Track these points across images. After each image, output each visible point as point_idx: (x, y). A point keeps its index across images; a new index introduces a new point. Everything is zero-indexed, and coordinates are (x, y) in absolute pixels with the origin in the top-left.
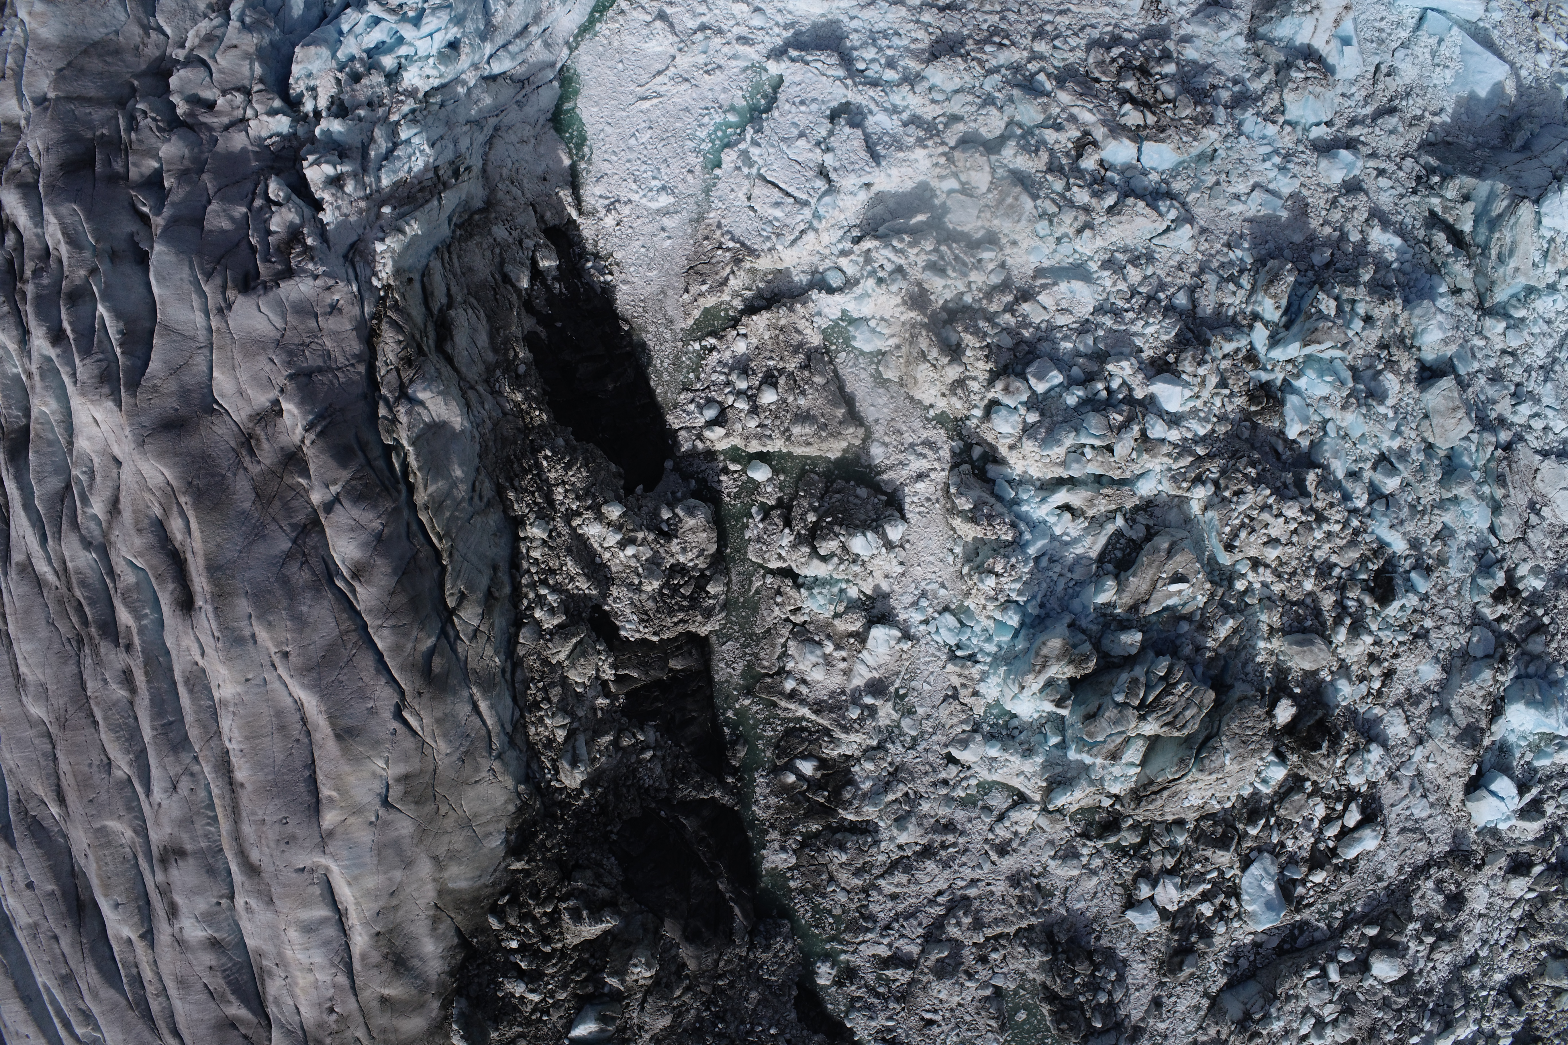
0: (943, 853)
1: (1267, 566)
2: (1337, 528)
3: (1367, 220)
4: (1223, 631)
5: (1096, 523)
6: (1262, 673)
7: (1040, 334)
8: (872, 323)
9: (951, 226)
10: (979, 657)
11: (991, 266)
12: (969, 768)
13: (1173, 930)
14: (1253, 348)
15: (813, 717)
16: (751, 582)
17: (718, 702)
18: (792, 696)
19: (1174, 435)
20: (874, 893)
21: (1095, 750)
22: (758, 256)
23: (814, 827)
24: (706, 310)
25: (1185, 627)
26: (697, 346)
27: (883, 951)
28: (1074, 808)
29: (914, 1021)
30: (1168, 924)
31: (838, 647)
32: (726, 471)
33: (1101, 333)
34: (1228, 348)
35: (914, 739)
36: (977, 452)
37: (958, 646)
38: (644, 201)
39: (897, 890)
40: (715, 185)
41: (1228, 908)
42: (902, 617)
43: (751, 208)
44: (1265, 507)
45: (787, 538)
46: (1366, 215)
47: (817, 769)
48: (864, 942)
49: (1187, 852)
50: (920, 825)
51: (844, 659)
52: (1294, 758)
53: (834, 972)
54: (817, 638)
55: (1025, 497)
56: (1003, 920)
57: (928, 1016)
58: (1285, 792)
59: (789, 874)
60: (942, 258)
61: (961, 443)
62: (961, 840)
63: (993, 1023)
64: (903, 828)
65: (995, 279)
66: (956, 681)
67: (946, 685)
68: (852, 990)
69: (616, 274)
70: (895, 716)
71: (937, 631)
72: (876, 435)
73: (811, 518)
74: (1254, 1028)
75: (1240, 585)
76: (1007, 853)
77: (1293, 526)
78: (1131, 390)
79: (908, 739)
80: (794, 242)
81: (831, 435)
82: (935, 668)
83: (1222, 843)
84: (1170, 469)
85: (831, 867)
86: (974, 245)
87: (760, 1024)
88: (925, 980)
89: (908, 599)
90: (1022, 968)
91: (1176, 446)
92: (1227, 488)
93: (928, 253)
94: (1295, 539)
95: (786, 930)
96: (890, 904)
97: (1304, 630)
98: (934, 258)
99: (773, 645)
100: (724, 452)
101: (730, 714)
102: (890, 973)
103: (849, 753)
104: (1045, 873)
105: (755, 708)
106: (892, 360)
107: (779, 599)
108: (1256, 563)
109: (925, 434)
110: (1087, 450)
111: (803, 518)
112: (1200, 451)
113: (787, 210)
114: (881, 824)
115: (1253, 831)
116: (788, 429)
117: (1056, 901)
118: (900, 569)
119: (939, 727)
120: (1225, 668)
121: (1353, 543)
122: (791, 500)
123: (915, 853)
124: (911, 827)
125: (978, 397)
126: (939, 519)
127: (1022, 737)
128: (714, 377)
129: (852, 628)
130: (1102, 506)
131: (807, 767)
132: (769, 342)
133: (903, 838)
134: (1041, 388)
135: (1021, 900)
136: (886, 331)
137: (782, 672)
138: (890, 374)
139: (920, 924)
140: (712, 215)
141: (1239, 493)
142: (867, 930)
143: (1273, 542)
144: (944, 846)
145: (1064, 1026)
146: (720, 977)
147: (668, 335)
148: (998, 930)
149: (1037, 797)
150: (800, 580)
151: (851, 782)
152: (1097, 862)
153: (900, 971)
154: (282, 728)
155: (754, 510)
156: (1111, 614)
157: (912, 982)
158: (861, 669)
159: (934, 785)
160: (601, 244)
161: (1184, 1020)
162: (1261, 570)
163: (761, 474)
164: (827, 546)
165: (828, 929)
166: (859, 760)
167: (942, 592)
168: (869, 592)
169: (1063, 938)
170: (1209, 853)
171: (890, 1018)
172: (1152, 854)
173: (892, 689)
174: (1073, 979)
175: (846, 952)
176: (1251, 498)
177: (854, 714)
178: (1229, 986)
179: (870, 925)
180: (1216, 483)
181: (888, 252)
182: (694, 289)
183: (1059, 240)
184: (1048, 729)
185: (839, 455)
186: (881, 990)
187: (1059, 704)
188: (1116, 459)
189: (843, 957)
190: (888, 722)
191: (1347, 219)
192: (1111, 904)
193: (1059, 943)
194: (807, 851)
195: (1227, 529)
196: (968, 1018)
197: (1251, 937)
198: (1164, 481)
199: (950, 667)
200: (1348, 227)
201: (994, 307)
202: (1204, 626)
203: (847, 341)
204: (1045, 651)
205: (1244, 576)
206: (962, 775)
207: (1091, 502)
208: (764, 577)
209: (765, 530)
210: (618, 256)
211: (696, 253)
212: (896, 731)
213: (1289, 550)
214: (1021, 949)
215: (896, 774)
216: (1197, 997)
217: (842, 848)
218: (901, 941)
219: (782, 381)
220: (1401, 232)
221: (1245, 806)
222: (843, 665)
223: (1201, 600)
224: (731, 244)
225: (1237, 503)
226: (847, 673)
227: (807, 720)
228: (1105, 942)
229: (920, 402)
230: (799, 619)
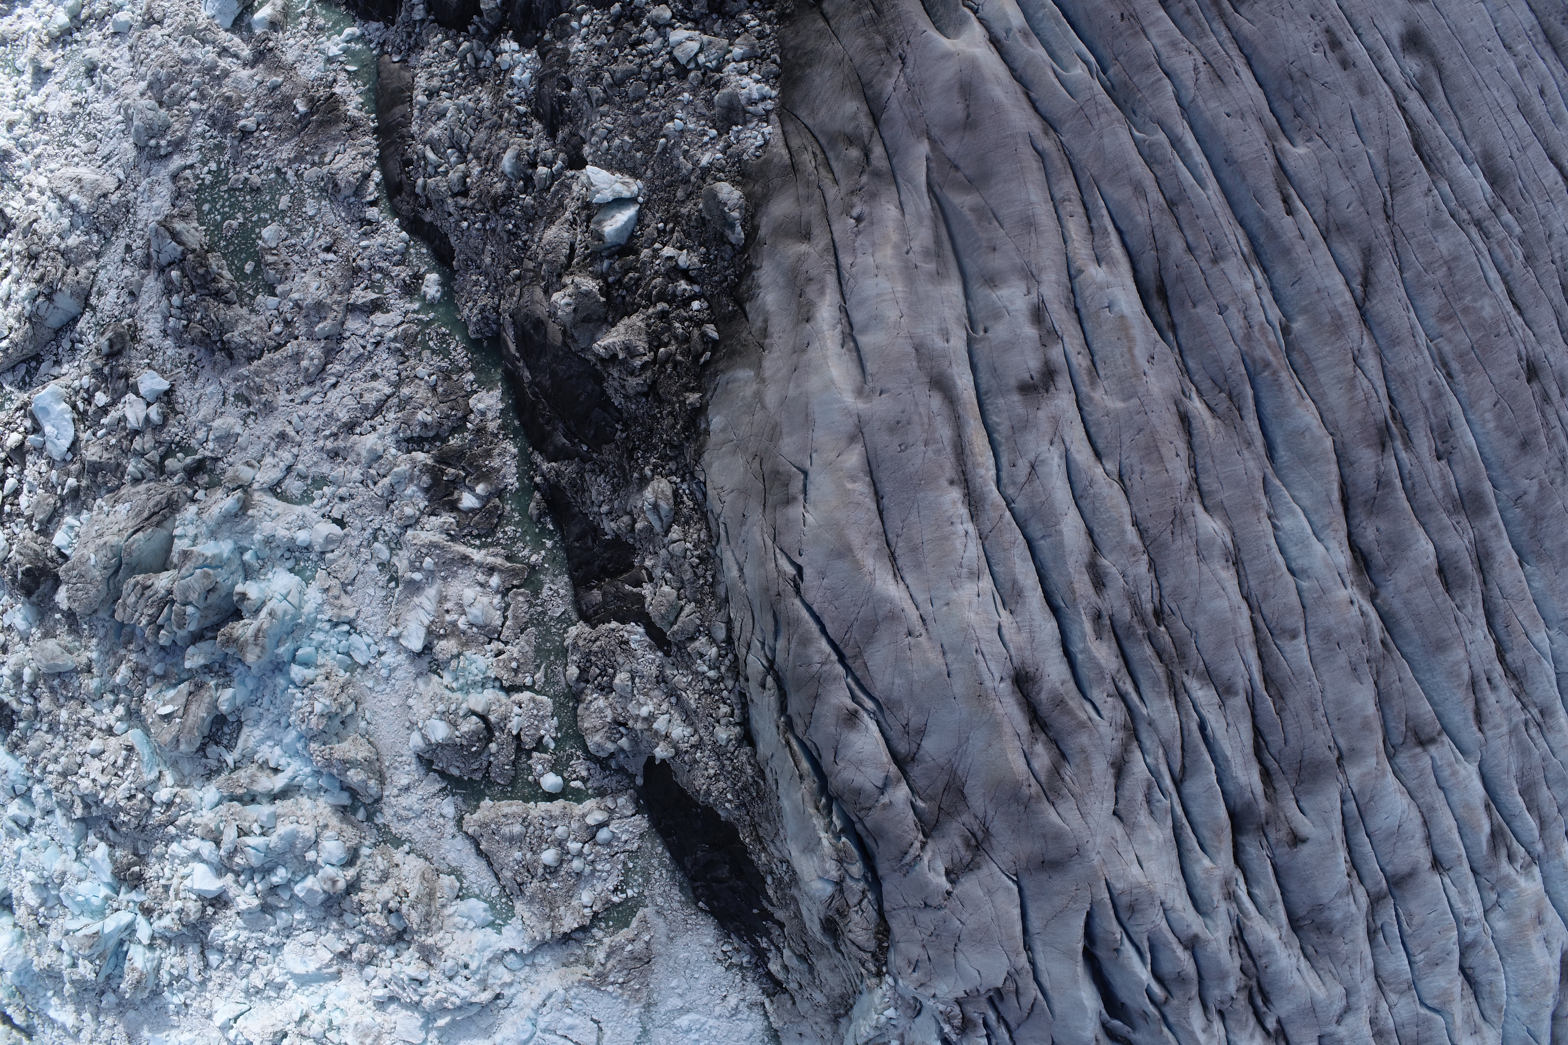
0: (334, 429)
1: (100, 729)
2: (50, 768)
3: (80, 1031)
4: (124, 670)
5: (248, 758)
6: (91, 629)
7: (325, 924)
8: (471, 924)
9: (416, 1015)
10: (327, 626)
11: (375, 982)
12: (323, 516)
13: (127, 376)
14: (149, 920)
15: (469, 551)
16: (546, 676)
17: (563, 554)
18: (491, 570)
19: (194, 844)
20: (394, 378)
21: (201, 560)
22: (580, 981)
23: (454, 441)
24: (627, 925)
25: (158, 669)
26: (630, 892)
27: (379, 318)
28: (219, 493)
29: (343, 249)
30: (132, 380)
31: (454, 624)
32: (584, 780)
33: (273, 929)
34: (166, 921)
35: (376, 539)
36: (361, 814)
37: (349, 633)
38: (703, 1019)
39: (374, 384)
40: (639, 1037)
41: (84, 400)
42: (402, 657)
43: (597, 1022)
44: (106, 787)
45: (514, 725)
46: (81, 1035)
47: (459, 500)
48: (398, 326)
49: (125, 452)
50: (359, 455)
51: (448, 611)
52: (51, 553)
53: (424, 288)
54: (475, 629)
55: (310, 780)
56: (274, 367)
57: (331, 256)
58: (52, 520)
59: (475, 386)
60: (415, 990)
61: (377, 821)
62: (321, 443)
63: (270, 259)
64: (371, 451)
65: (370, 971)
66: (346, 600)
67: (355, 595)
68: (403, 273)
69: (719, 952)
70: (395, 560)
71: (369, 646)
72: (452, 823)
73: (493, 747)
74: (41, 288)
75: (120, 710)
76: (278, 436)
77: (82, 771)
78: (237, 882)
79: (380, 538)
80: (550, 996)
81: (487, 825)
82: (366, 611)
83: (94, 469)
84: (194, 812)
85: (434, 401)
86: (392, 999)
87: (478, 230)
88: (336, 297)
89: (399, 674)
90: (254, 318)
91: (192, 833)
92: (142, 801)
93: (427, 994)
94: (79, 759)
95: (471, 328)
96: (377, 369)
97: (59, 674)
98: (422, 990)
99: (515, 617)
100: (589, 797)
101: (549, 544)
102: (372, 295)
103: (433, 518)
104: (245, 418)
105: (526, 552)
106: (448, 894)
107: (514, 665)
108: (110, 731)
109: (409, 828)
110: (258, 831)
111: (501, 747)
112: (172, 830)
113: (560, 1025)
114: (393, 451)
115: (72, 482)
116: (527, 827)
117: (231, 391)
118: (411, 701)
119: (355, 554)
120: (118, 635)
121: (36, 754)
122: (518, 758)
123: (361, 425)
124: (364, 453)
125: (368, 865)
126: (383, 751)
127: (279, 553)
128: (608, 867)
129: (443, 643)
130: (242, 775)
131: (468, 501)
132: (559, 903)
133: (371, 440)
134: (310, 882)
135: (260, 391)
136: (457, 919)
137: (505, 592)
138: (446, 881)
139: (348, 351)
140: (636, 1011)
141: (131, 797)
142: (395, 339)
143: (97, 755)
144: (335, 435)
145: (201, 271)
146: (518, 278)
147: (659, 900)
148: (277, 355)
149: (257, 496)
150: (497, 684)
151: (426, 490)
152: (201, 434)
153: (360, 302)
154: (914, 549)
155: (552, 745)
156: (219, 677)
157: (349, 290)
158: (430, 606)
159: (351, 496)
160: (738, 978)
161: (110, 280)
162: (104, 727)
163: (551, 781)
164: (471, 725)
165: (433, 334)
166: (422, 513)
167: (370, 684)
168: (435, 678)
169: (219, 356)
170: (106, 456)
171: (365, 248)
172: (155, 448)
173: (401, 587)
174: (202, 318)
175: (414, 312)
176: (119, 794)
177: (428, 562)
178: (75, 320)
179: (393, 345)
180: (153, 803)
181: (463, 993)
182: (639, 946)
183: (323, 1006)
184: (256, 565)
185: (482, 804)
186: (378, 276)
187: (243, 596)
188: (235, 824)
189: (416, 306)
190: (401, 553)
191: (96, 1032)
192: (184, 392)
193: (220, 350)
194: (460, 414)
195: (133, 765)
196: (296, 258)
197: (63, 371)
198: (198, 801)
199: (351, 614)
200: (93, 1026)
201: (364, 948)
202: (140, 671)
203: (493, 907)
204: (257, 650)
205: (119, 719)
206: (328, 508)
207: (253, 780)
208: (534, 682)
209: (538, 729)
210: (719, 969)
211: (645, 976)
212: (393, 545)
213: (82, 749)
214: (254, 339)
215: (387, 503)
216: (101, 306)
217: (424, 425)
218: (364, 331)
219: (540, 871)
220: (52, 1022)
221: (84, 503)
222: (448, 605)
223: (149, 696)
224: (610, 988)
225: (130, 789)
226: (442, 599)
227: (475, 546)
228: (185, 353)
229: (419, 856)
230: (496, 645)
